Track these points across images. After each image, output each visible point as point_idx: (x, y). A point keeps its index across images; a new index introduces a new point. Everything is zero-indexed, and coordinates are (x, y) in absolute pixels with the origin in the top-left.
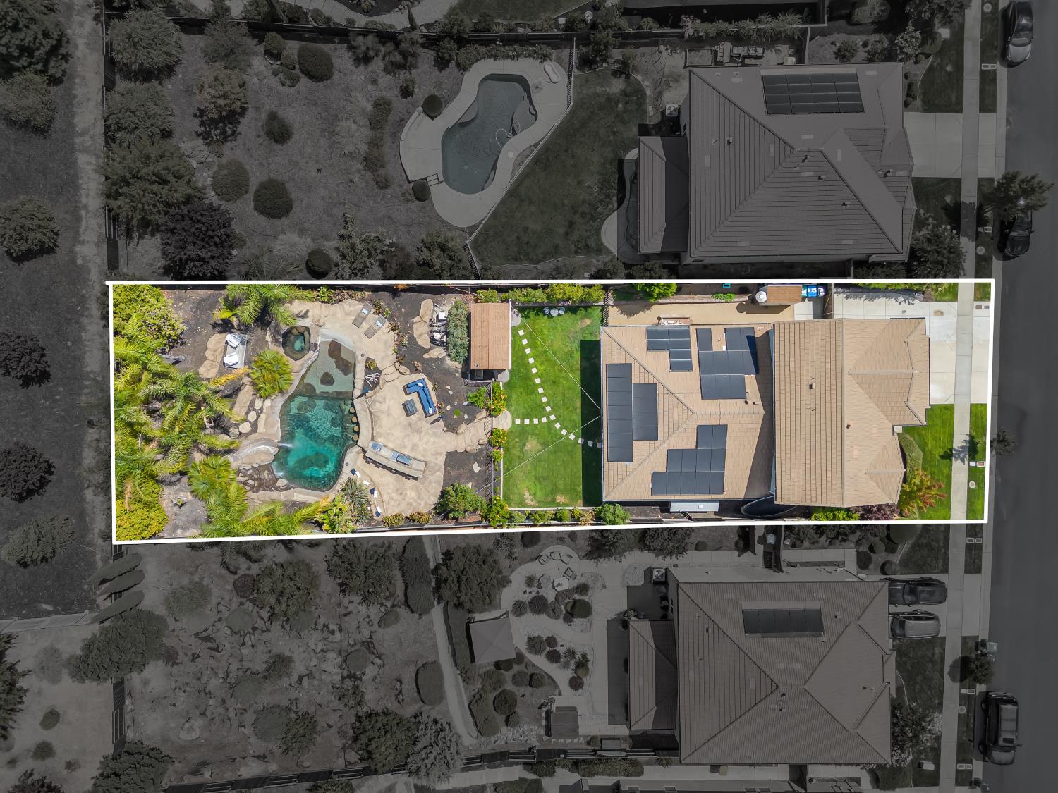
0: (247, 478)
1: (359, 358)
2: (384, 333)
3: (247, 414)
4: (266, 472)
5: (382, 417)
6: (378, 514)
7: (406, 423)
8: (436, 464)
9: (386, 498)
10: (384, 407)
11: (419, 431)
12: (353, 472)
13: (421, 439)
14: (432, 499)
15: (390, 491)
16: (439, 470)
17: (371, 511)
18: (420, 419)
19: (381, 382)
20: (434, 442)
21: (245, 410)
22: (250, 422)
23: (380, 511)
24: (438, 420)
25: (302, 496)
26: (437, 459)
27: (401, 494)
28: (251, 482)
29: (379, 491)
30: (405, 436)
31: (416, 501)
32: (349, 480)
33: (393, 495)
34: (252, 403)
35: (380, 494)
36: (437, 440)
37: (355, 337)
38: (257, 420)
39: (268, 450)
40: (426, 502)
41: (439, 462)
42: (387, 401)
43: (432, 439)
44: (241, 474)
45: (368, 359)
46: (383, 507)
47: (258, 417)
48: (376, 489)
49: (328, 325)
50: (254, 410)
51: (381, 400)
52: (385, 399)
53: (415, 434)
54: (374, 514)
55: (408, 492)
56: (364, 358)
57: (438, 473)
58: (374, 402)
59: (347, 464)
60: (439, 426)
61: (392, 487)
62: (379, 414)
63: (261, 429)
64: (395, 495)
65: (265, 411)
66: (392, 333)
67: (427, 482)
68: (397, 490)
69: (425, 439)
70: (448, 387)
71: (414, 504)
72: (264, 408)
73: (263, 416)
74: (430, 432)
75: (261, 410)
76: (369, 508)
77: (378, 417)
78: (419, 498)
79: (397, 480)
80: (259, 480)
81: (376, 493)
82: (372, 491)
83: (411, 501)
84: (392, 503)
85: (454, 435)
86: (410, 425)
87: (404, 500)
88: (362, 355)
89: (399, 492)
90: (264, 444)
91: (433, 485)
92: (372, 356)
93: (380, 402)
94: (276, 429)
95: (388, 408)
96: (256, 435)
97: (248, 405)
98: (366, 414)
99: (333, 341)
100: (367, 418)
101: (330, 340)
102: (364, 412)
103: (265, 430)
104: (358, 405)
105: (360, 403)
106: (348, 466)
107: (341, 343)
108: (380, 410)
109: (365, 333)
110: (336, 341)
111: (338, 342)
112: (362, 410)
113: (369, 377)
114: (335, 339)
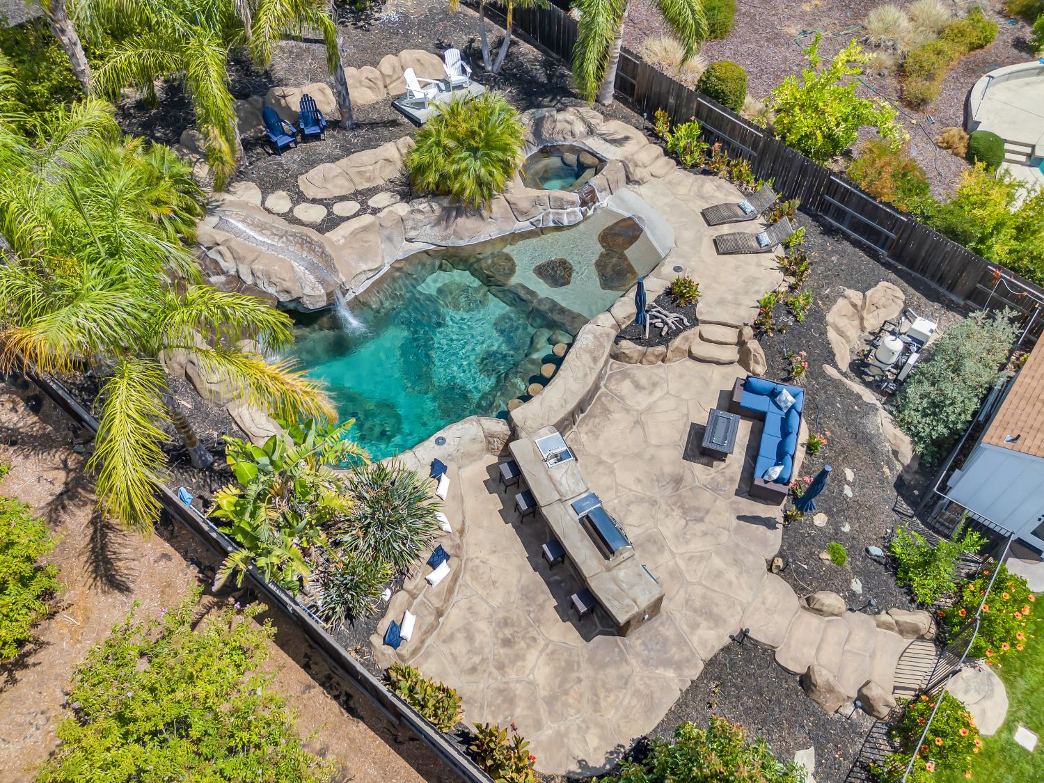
1: (667, 270)
3: (343, 198)
5: (616, 416)
6: (393, 639)
7: (668, 469)
8: (682, 642)
9: (454, 616)
10: (640, 401)
11: (693, 514)
12: (438, 469)
13: (682, 537)
14: (593, 740)
15: (483, 609)
16: (679, 666)
17: (384, 608)
18: (715, 488)
19: (677, 342)
20: (719, 574)
21: (344, 188)
22: (330, 213)
23: (407, 631)
24: (770, 523)
26: (694, 626)
27: (507, 643)
29: (455, 577)
30: (639, 500)
31: (532, 705)
32: (409, 479)
33: (482, 625)
34: (374, 191)
35: (450, 591)
36: (731, 574)
37: (688, 235)
38: (346, 218)
40: (561, 736)
41: (695, 640)
42: (658, 393)
43: (717, 562)
46: (426, 632)
47: (357, 215)
48: (454, 561)
50: (364, 203)
51: (643, 381)
52: (654, 385)
53: (677, 513)
54: (384, 625)
55: (533, 656)
56: (678, 276)
57: (670, 673)
58: (625, 375)
59: (441, 441)
60: (764, 543)
61: (498, 599)
62: (613, 406)
63: (337, 235)
64: (485, 632)
66: (780, 275)
67: (611, 671)
68: (506, 623)
69: (696, 546)
70: (850, 475)
71: (520, 711)
73: (368, 218)
74: (724, 537)
75: (378, 210)
76: (388, 593)
77: (606, 411)
78: (551, 701)
79: (527, 595)
81: (443, 570)
82: (439, 556)
83: (519, 689)
84: (460, 647)
85: (794, 601)
86: (678, 481)
87: (501, 667)
88: (677, 269)
89: (508, 632)
91: (627, 699)
93: (637, 386)
95: (650, 409)
97: (360, 188)
98: (592, 365)
99: (630, 218)
100: (585, 375)
101: (627, 215)
102: (590, 360)
103: (342, 241)
104: (590, 337)
105: (595, 337)
106: (437, 447)
107: (646, 229)
108: (623, 400)
109: (715, 241)
110: (638, 222)
111: (641, 225)
112: (591, 352)
113: (659, 312)
114: (639, 218)
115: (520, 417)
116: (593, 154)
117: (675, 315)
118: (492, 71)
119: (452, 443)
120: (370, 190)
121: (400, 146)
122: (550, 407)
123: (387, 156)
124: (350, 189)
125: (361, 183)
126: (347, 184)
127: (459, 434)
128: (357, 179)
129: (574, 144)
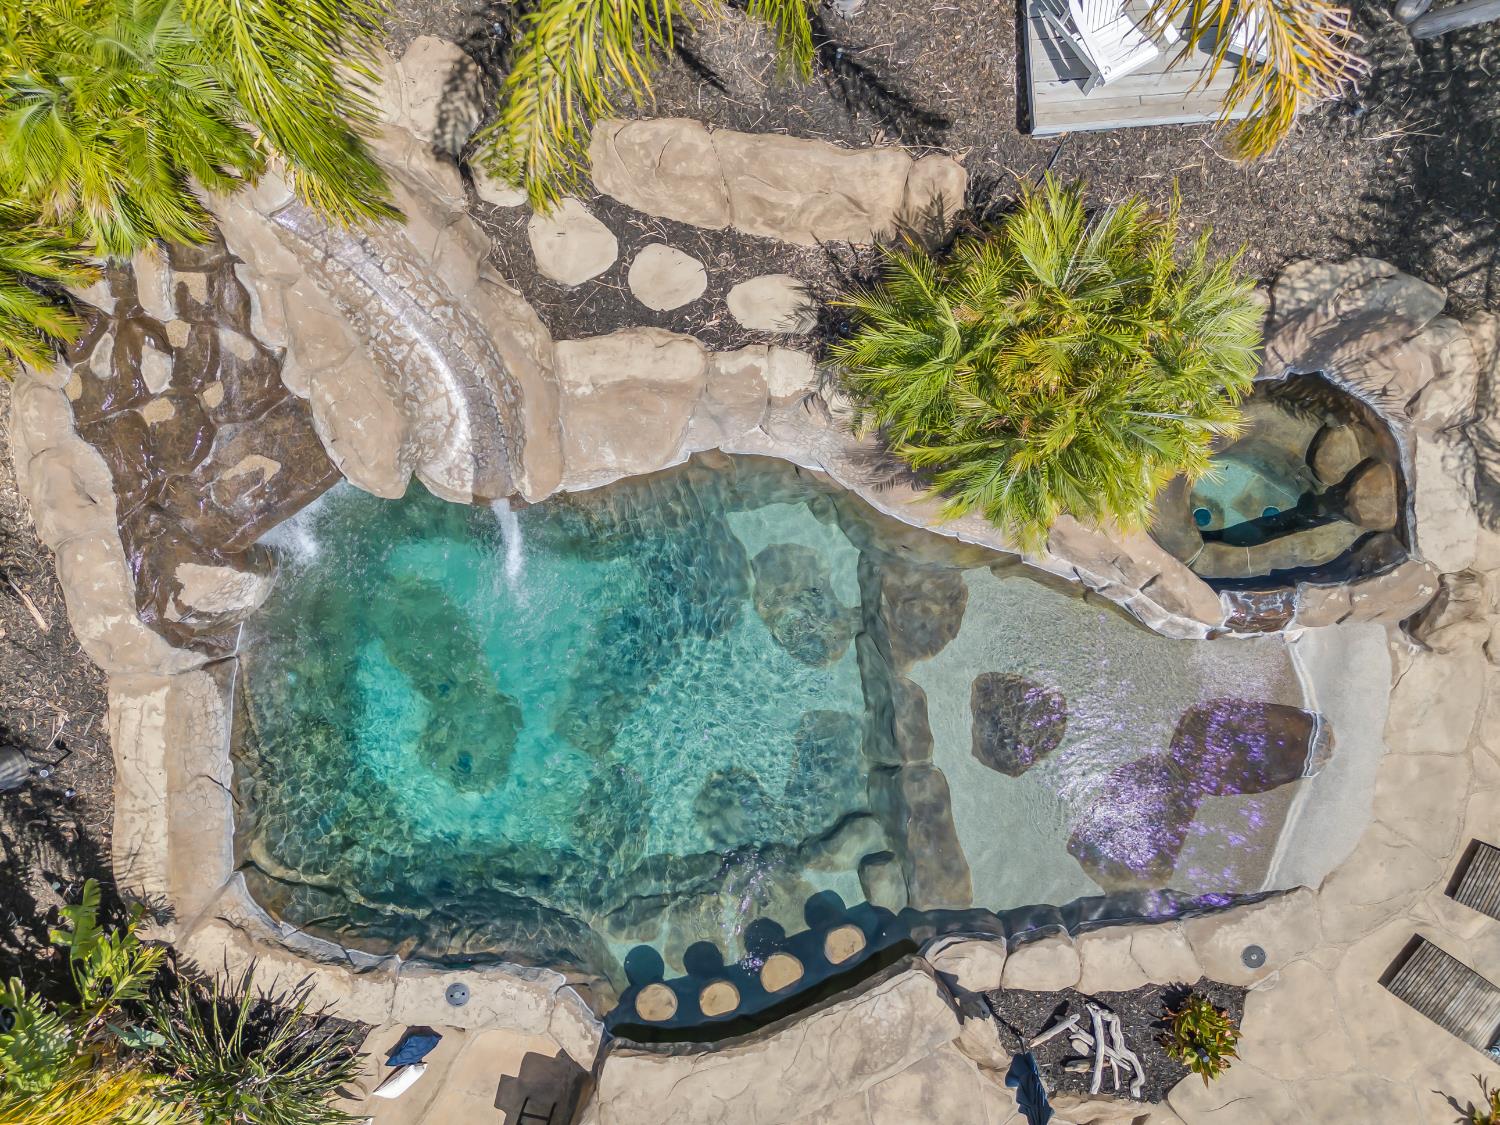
0: (179, 333)
1: (1230, 937)
2: (1436, 1072)
3: (681, 236)
4: (272, 468)
21: (699, 210)
22: (619, 271)
25: (155, 747)
28: (156, 370)
32: (351, 1034)
34: (765, 258)
37: (1377, 880)
38: (643, 317)
39: (438, 446)
44: (197, 283)
45: (1236, 997)
47: (675, 322)
49: (1421, 670)
50: (720, 284)
56: (1234, 973)
65: (729, 363)
72: (747, 358)
73: (684, 358)
75: (728, 337)
80: (198, 426)
88: (1254, 956)
90: (478, 402)
92: (1256, 1022)
94: (610, 458)
96: (532, 336)
97: (743, 229)
98: (843, 1075)
99: (1308, 721)
100: (811, 1088)
101: (1311, 705)
102: (851, 1061)
103: (585, 390)
104: (901, 1008)
105: (909, 1018)
106: (443, 1002)
107: (1307, 783)
108: (875, 1109)
109: (1416, 942)
110: (1313, 745)
111: (1311, 761)
112: (868, 1044)
113: (1107, 1025)
114: (1328, 739)
115: (617, 1082)
116: (1404, 498)
117: (1133, 1057)
118: (1411, 25)
119: (473, 1015)
120: (764, 245)
121: (917, 182)
122: (688, 1104)
123: (861, 191)
124: (711, 221)
125: (752, 222)
126: (711, 205)
127: (499, 1004)
128: (744, 210)
129: (1394, 423)
